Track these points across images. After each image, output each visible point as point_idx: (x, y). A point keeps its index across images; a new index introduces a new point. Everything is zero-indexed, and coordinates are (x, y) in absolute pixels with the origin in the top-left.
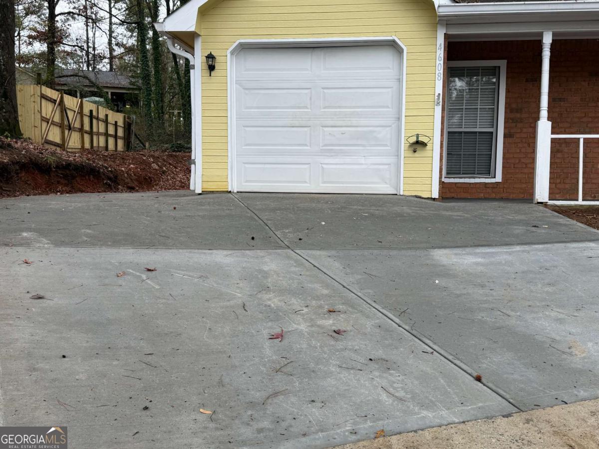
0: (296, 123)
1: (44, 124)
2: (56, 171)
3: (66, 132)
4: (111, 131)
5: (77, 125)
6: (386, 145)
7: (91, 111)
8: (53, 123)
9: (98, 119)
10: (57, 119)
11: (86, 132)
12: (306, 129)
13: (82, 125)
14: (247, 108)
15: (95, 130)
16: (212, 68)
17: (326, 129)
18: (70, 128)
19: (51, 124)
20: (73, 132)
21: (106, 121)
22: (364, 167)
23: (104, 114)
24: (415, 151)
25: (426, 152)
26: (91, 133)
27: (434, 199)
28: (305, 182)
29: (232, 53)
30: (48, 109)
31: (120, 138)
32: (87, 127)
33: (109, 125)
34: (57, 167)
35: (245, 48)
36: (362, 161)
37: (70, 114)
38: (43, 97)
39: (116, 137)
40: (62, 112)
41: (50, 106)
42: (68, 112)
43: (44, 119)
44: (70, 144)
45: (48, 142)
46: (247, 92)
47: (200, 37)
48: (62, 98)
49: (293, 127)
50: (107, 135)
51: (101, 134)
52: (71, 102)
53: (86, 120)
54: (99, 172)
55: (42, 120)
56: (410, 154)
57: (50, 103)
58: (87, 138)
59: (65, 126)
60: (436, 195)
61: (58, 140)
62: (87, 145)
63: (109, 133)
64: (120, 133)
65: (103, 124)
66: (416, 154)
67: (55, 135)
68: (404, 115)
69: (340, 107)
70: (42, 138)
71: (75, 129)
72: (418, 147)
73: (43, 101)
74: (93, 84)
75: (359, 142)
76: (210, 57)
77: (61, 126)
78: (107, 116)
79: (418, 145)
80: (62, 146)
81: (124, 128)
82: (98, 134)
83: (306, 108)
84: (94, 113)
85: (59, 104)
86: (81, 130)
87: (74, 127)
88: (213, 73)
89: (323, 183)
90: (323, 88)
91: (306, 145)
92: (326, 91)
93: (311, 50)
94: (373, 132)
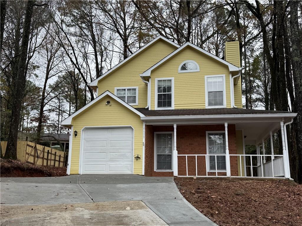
0: (102, 151)
1: (27, 155)
2: (26, 171)
3: (36, 159)
4: (57, 158)
5: (41, 156)
6: (129, 158)
7: (48, 151)
8: (31, 155)
9: (51, 154)
10: (33, 153)
11: (45, 159)
12: (104, 153)
13: (44, 156)
14: (87, 147)
15: (49, 158)
16: (76, 135)
17: (111, 153)
18: (38, 157)
19: (30, 155)
20: (39, 159)
21: (55, 155)
22: (123, 165)
23: (55, 152)
24: (137, 160)
25: (141, 161)
26: (47, 159)
27: (143, 175)
28: (104, 171)
29: (83, 130)
30: (29, 150)
31: (62, 162)
32: (46, 157)
33: (56, 156)
34: (27, 169)
35: (87, 129)
36: (122, 163)
37: (39, 152)
38: (28, 145)
39: (59, 161)
40: (35, 151)
41: (30, 148)
42: (38, 151)
43: (27, 153)
44: (37, 163)
45: (27, 162)
46: (87, 142)
47: (73, 127)
48: (36, 145)
49: (101, 153)
50: (55, 160)
51: (52, 160)
52: (40, 147)
53: (46, 154)
54: (43, 172)
55: (26, 154)
56: (136, 161)
57: (30, 147)
58: (45, 161)
59: (36, 156)
60: (143, 174)
61: (32, 162)
62: (45, 164)
63: (56, 159)
64: (62, 160)
65: (54, 156)
66: (138, 161)
67: (31, 160)
68: (134, 149)
69: (115, 146)
70: (26, 161)
71: (40, 158)
72: (138, 159)
73: (28, 147)
74: (56, 140)
75: (121, 157)
76: (76, 132)
77: (34, 156)
78: (56, 152)
79: (138, 158)
80: (33, 164)
81: (64, 158)
82: (51, 160)
83: (105, 147)
84: (50, 151)
85: (34, 148)
86: (43, 158)
87: (40, 157)
88: (76, 137)
89: (110, 171)
90: (110, 141)
91: (104, 158)
92: (111, 141)
93: (107, 129)
94: (125, 154)
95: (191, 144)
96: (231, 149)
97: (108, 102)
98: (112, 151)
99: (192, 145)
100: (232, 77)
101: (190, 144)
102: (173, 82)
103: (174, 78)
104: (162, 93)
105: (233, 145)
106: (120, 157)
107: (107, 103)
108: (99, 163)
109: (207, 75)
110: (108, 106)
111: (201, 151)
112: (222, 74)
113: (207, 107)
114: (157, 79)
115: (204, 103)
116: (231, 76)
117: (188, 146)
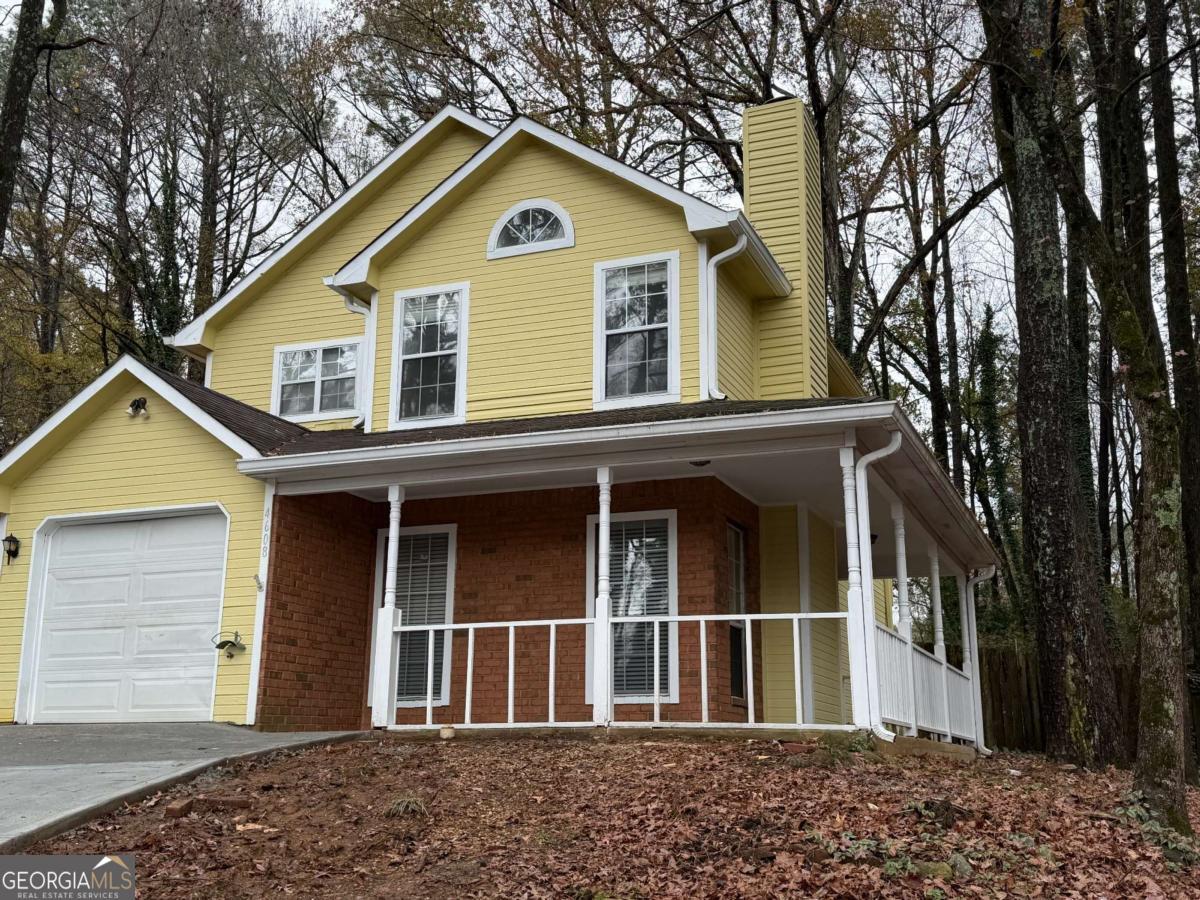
0: (109, 623)
12: (119, 631)
16: (13, 554)
17: (142, 630)
22: (183, 681)
24: (231, 657)
25: (244, 660)
27: (251, 726)
28: (115, 708)
29: (40, 533)
36: (181, 673)
46: (60, 583)
49: (105, 628)
56: (223, 660)
60: (250, 719)
66: (233, 661)
68: (221, 607)
69: (161, 599)
72: (235, 651)
75: (180, 647)
76: (13, 540)
79: (231, 647)
83: (123, 601)
88: (14, 561)
89: (134, 707)
90: (145, 574)
91: (117, 653)
92: (147, 577)
93: (137, 524)
94: (196, 631)
95: (527, 577)
96: (693, 592)
97: (138, 405)
98: (149, 621)
99: (528, 583)
100: (708, 261)
101: (518, 578)
102: (464, 301)
103: (468, 283)
104: (421, 355)
105: (698, 575)
106: (175, 647)
107: (130, 410)
108: (98, 675)
109: (600, 259)
110: (139, 420)
111: (565, 606)
112: (666, 249)
113: (601, 404)
114: (401, 295)
115: (587, 385)
116: (703, 252)
117: (509, 586)
